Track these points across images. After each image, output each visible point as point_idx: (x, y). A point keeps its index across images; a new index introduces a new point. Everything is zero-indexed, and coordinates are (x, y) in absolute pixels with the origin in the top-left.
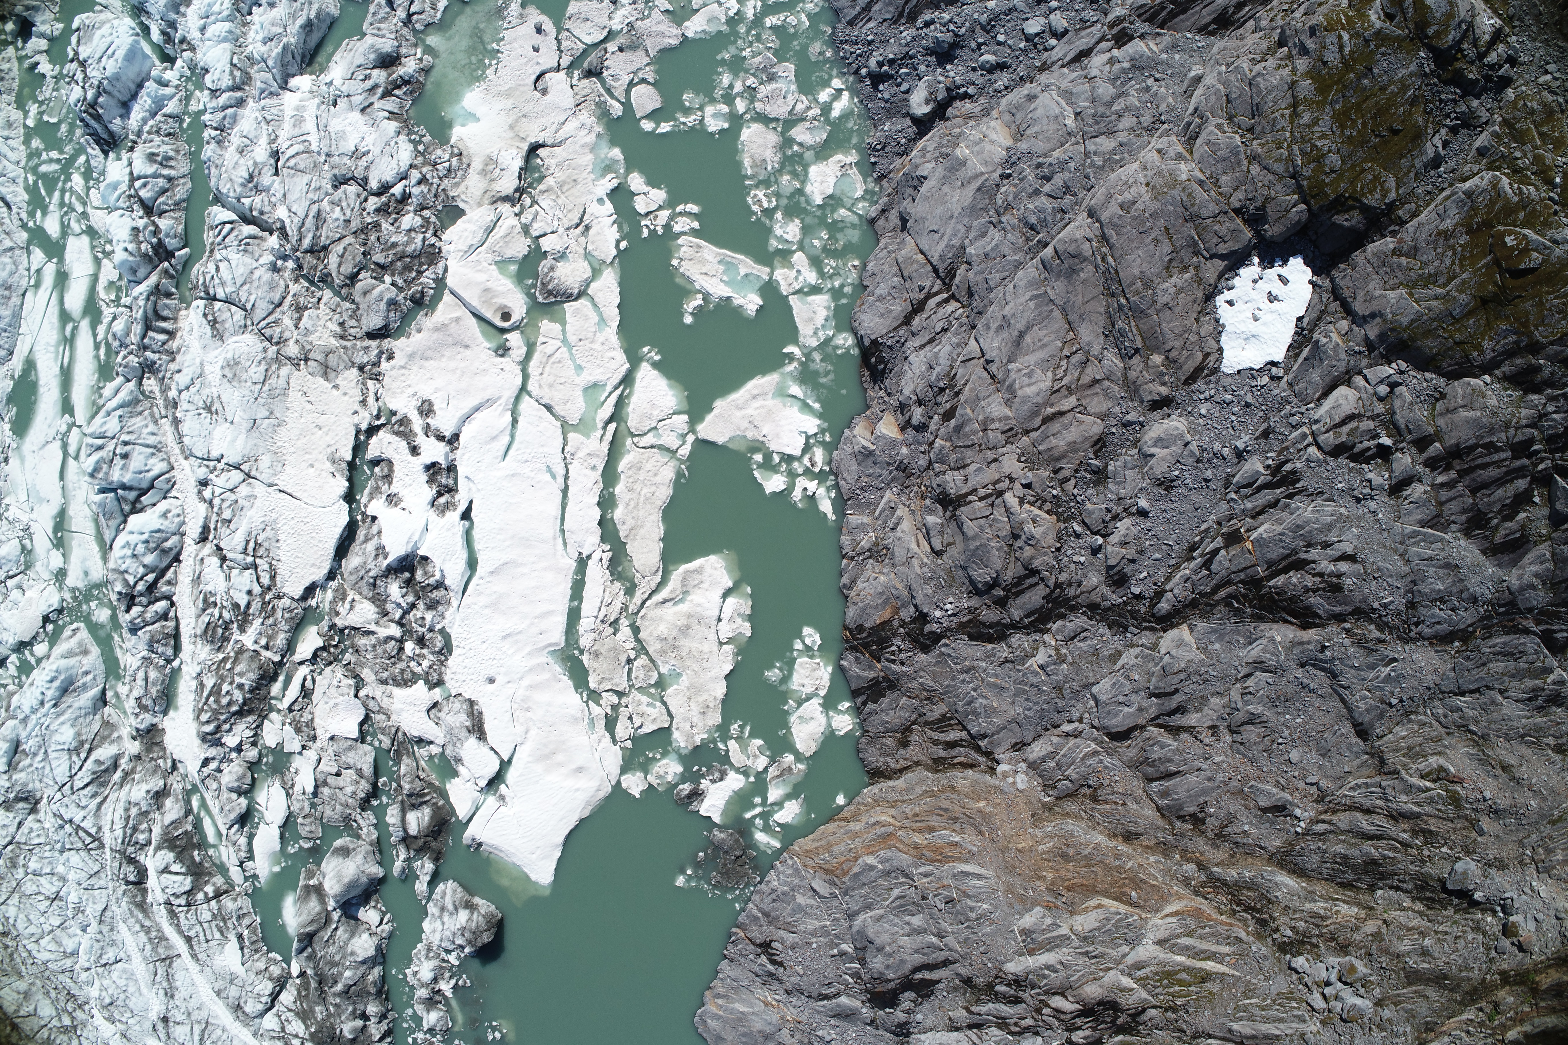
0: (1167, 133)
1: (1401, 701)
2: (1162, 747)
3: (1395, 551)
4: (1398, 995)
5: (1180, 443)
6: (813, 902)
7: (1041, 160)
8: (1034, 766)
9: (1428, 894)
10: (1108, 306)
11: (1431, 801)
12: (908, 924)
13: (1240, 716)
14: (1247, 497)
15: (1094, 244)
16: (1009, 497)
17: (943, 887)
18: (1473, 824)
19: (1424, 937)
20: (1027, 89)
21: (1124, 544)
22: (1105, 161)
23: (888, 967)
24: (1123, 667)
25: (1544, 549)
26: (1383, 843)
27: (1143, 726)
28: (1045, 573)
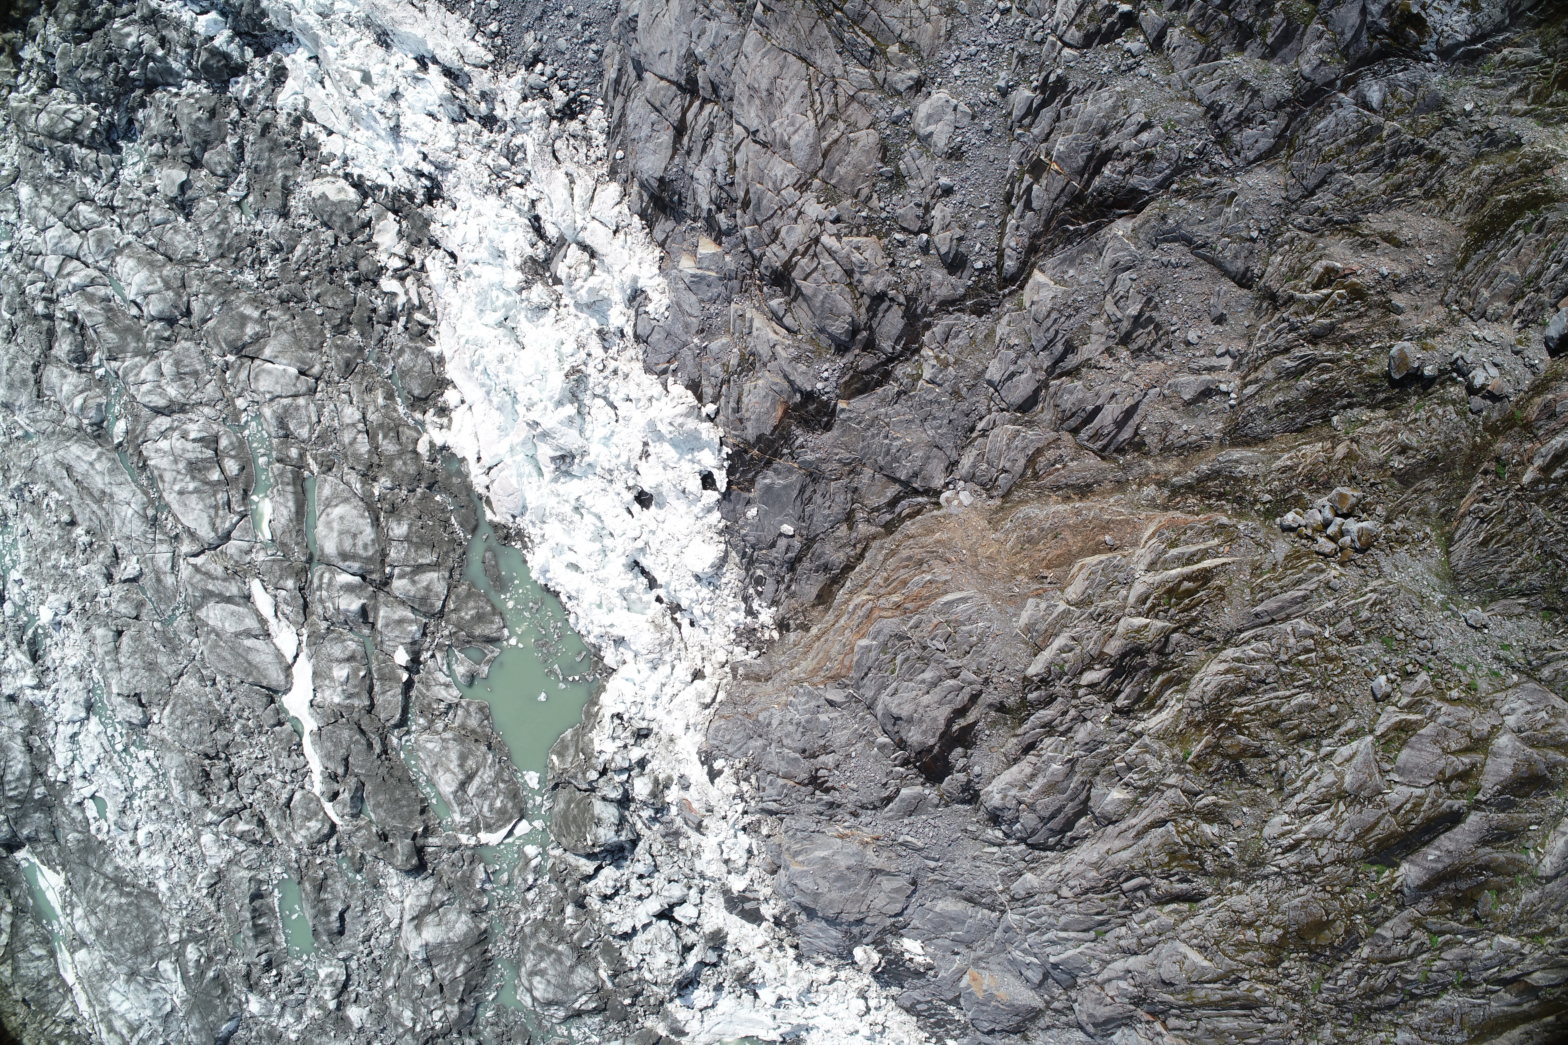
1: (1261, 231)
2: (1071, 393)
3: (1184, 99)
4: (1401, 503)
5: (950, 110)
6: (835, 714)
8: (970, 478)
9: (1381, 396)
10: (829, 26)
11: (1335, 306)
12: (923, 681)
13: (1125, 326)
14: (1030, 125)
16: (825, 239)
17: (936, 627)
18: (1389, 308)
19: (1396, 434)
21: (946, 227)
23: (924, 732)
24: (1001, 340)
25: (1315, 24)
26: (1314, 371)
27: (1044, 385)
28: (892, 293)
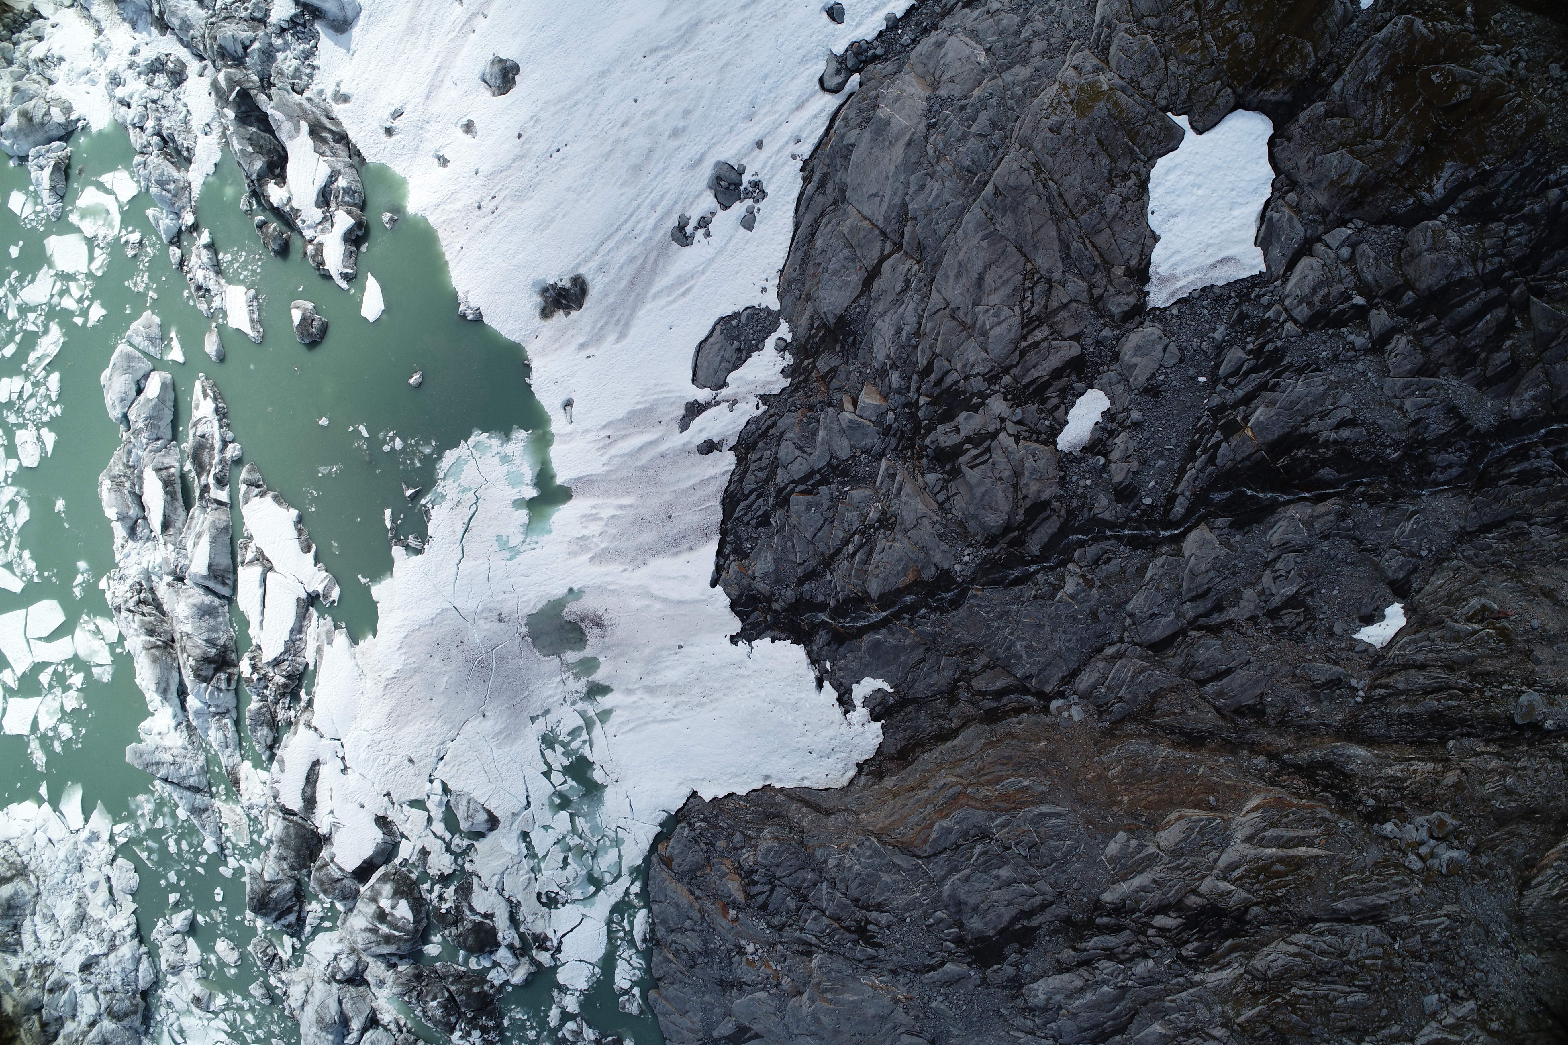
0: (1079, 49)
1: (1430, 551)
2: (1208, 649)
3: (1392, 405)
4: (1493, 839)
5: (1159, 347)
6: (899, 877)
7: (963, 102)
8: (1085, 696)
9: (1500, 734)
10: (1059, 231)
11: (1481, 643)
12: (997, 877)
13: (1277, 601)
14: (1234, 386)
15: (1033, 172)
16: (1002, 436)
17: (1024, 833)
18: (1528, 655)
19: (1505, 777)
20: (934, 37)
21: (1126, 458)
22: (1025, 90)
23: (986, 923)
24: (1151, 579)
25: (1537, 371)
26: (1443, 694)
27: (1183, 632)
28: (1056, 505)
